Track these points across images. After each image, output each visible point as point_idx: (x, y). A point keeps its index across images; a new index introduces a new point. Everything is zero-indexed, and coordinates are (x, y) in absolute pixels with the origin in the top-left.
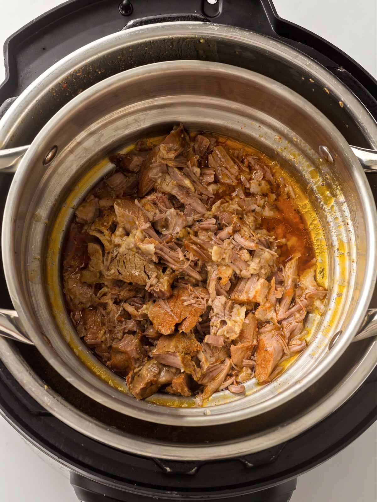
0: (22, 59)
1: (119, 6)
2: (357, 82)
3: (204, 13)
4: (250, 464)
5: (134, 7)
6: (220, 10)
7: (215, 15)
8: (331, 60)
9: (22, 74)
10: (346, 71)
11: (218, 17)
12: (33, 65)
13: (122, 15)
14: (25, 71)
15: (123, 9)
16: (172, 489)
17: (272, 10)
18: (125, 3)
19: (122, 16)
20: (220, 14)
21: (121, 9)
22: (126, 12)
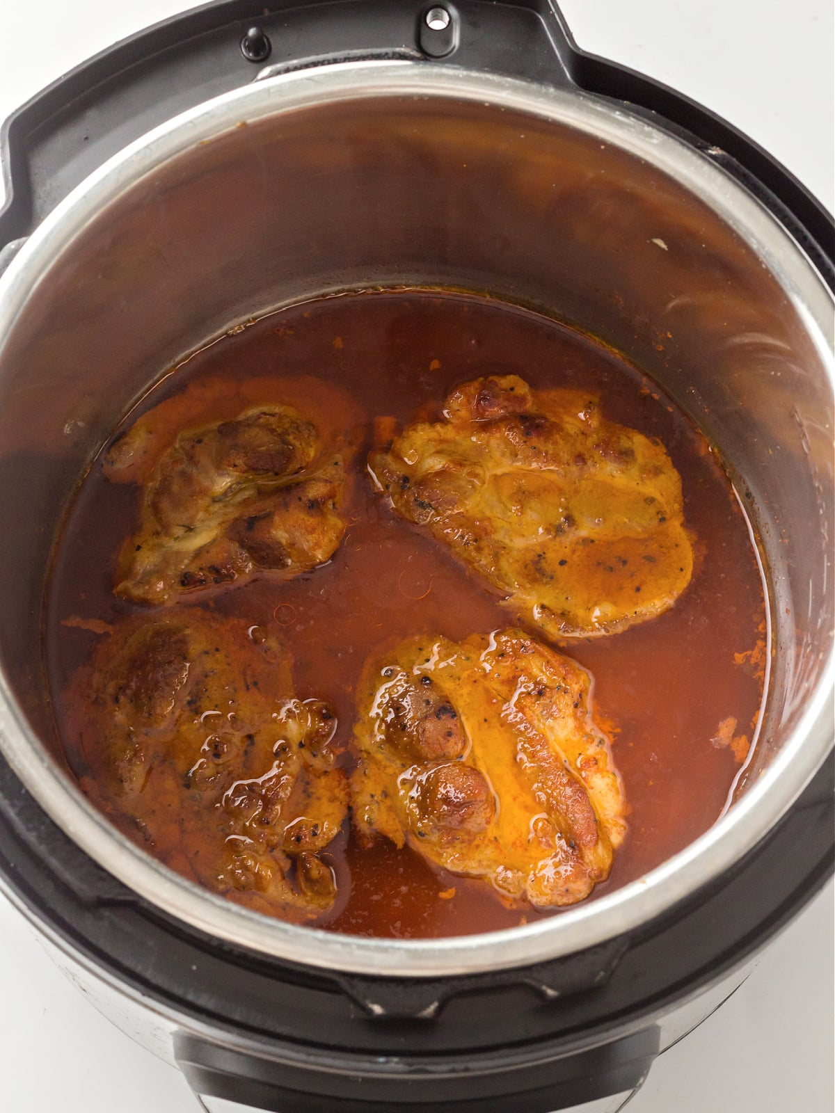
0: (40, 162)
1: (241, 40)
2: (750, 176)
3: (420, 48)
4: (551, 992)
5: (272, 42)
6: (456, 40)
7: (444, 53)
8: (695, 136)
9: (40, 192)
10: (724, 153)
11: (453, 57)
12: (64, 173)
13: (249, 60)
14: (48, 187)
15: (249, 49)
16: (388, 1053)
17: (563, 34)
18: (253, 35)
19: (249, 63)
20: (455, 50)
21: (245, 48)
22: (257, 53)
